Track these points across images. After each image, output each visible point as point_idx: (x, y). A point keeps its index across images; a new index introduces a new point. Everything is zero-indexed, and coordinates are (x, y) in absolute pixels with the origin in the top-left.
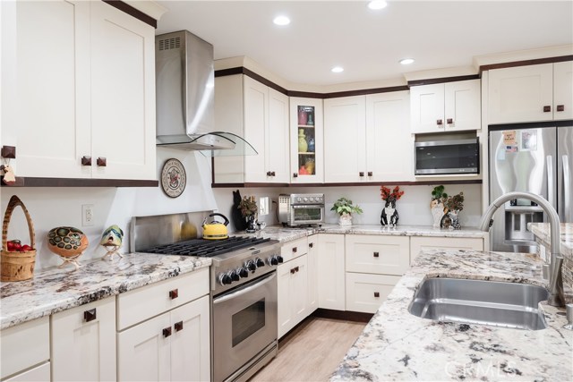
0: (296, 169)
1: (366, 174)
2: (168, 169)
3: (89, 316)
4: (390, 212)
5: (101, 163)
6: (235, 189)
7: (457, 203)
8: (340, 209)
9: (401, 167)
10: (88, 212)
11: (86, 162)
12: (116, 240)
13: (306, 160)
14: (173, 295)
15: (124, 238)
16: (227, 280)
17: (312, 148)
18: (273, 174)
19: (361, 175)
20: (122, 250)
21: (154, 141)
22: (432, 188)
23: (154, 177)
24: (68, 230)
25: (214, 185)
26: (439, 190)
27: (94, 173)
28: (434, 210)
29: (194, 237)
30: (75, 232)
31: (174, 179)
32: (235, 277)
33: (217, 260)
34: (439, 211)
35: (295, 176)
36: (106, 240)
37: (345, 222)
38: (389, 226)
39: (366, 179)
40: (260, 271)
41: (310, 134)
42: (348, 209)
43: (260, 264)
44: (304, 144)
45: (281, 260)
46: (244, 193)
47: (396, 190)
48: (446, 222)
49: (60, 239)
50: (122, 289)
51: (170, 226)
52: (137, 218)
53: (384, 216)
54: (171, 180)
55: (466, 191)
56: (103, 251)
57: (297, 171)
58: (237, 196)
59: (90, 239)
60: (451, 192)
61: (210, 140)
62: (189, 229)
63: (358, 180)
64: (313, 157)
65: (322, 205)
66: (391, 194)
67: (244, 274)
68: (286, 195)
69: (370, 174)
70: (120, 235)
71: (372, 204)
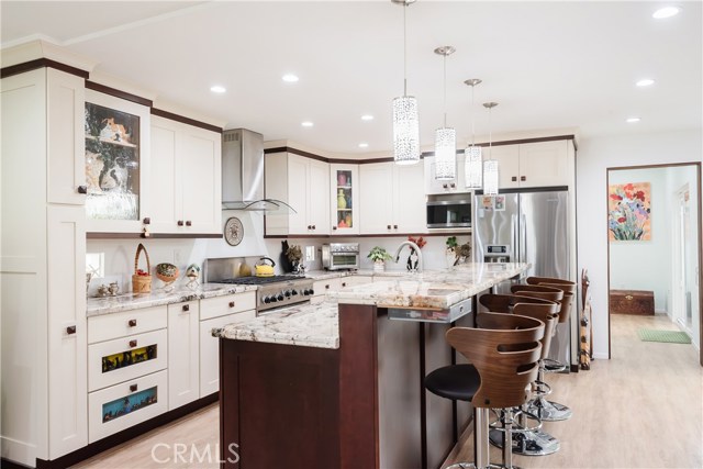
0: (335, 224)
1: (392, 227)
2: (230, 225)
3: (186, 308)
4: (414, 258)
5: (188, 224)
6: (284, 240)
7: (465, 251)
8: (373, 256)
10: (178, 255)
11: (180, 224)
12: (196, 273)
13: (344, 216)
14: (232, 305)
15: (200, 272)
16: (267, 301)
17: (349, 205)
18: (314, 228)
19: (389, 227)
20: (199, 280)
21: (220, 206)
22: (446, 239)
23: (220, 232)
24: (168, 265)
25: (265, 237)
26: (451, 240)
27: (184, 230)
28: (449, 257)
29: (249, 275)
30: (172, 266)
31: (234, 232)
32: (274, 300)
33: (261, 287)
34: (452, 258)
35: (335, 228)
36: (190, 272)
37: (378, 267)
38: (413, 270)
39: (393, 231)
40: (294, 299)
41: (348, 193)
42: (380, 256)
43: (294, 293)
44: (343, 202)
45: (312, 292)
46: (291, 243)
47: (421, 240)
49: (162, 270)
50: (202, 297)
51: (232, 266)
52: (209, 260)
53: (409, 262)
54: (232, 232)
56: (187, 280)
57: (336, 225)
58: (285, 245)
59: (180, 272)
60: (461, 242)
61: (262, 205)
62: (246, 269)
63: (386, 232)
64: (350, 212)
65: (358, 253)
67: (281, 298)
68: (327, 244)
69: (396, 227)
70: (198, 270)
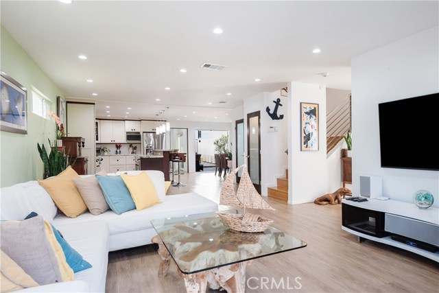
4: (118, 151)
7: (135, 148)
9: (122, 139)
22: (129, 144)
26: (131, 145)
28: (129, 150)
34: (131, 150)
47: (120, 145)
48: (133, 153)
55: (137, 145)
60: (134, 146)
63: (111, 142)
66: (118, 146)
69: (114, 141)
71: (113, 149)
